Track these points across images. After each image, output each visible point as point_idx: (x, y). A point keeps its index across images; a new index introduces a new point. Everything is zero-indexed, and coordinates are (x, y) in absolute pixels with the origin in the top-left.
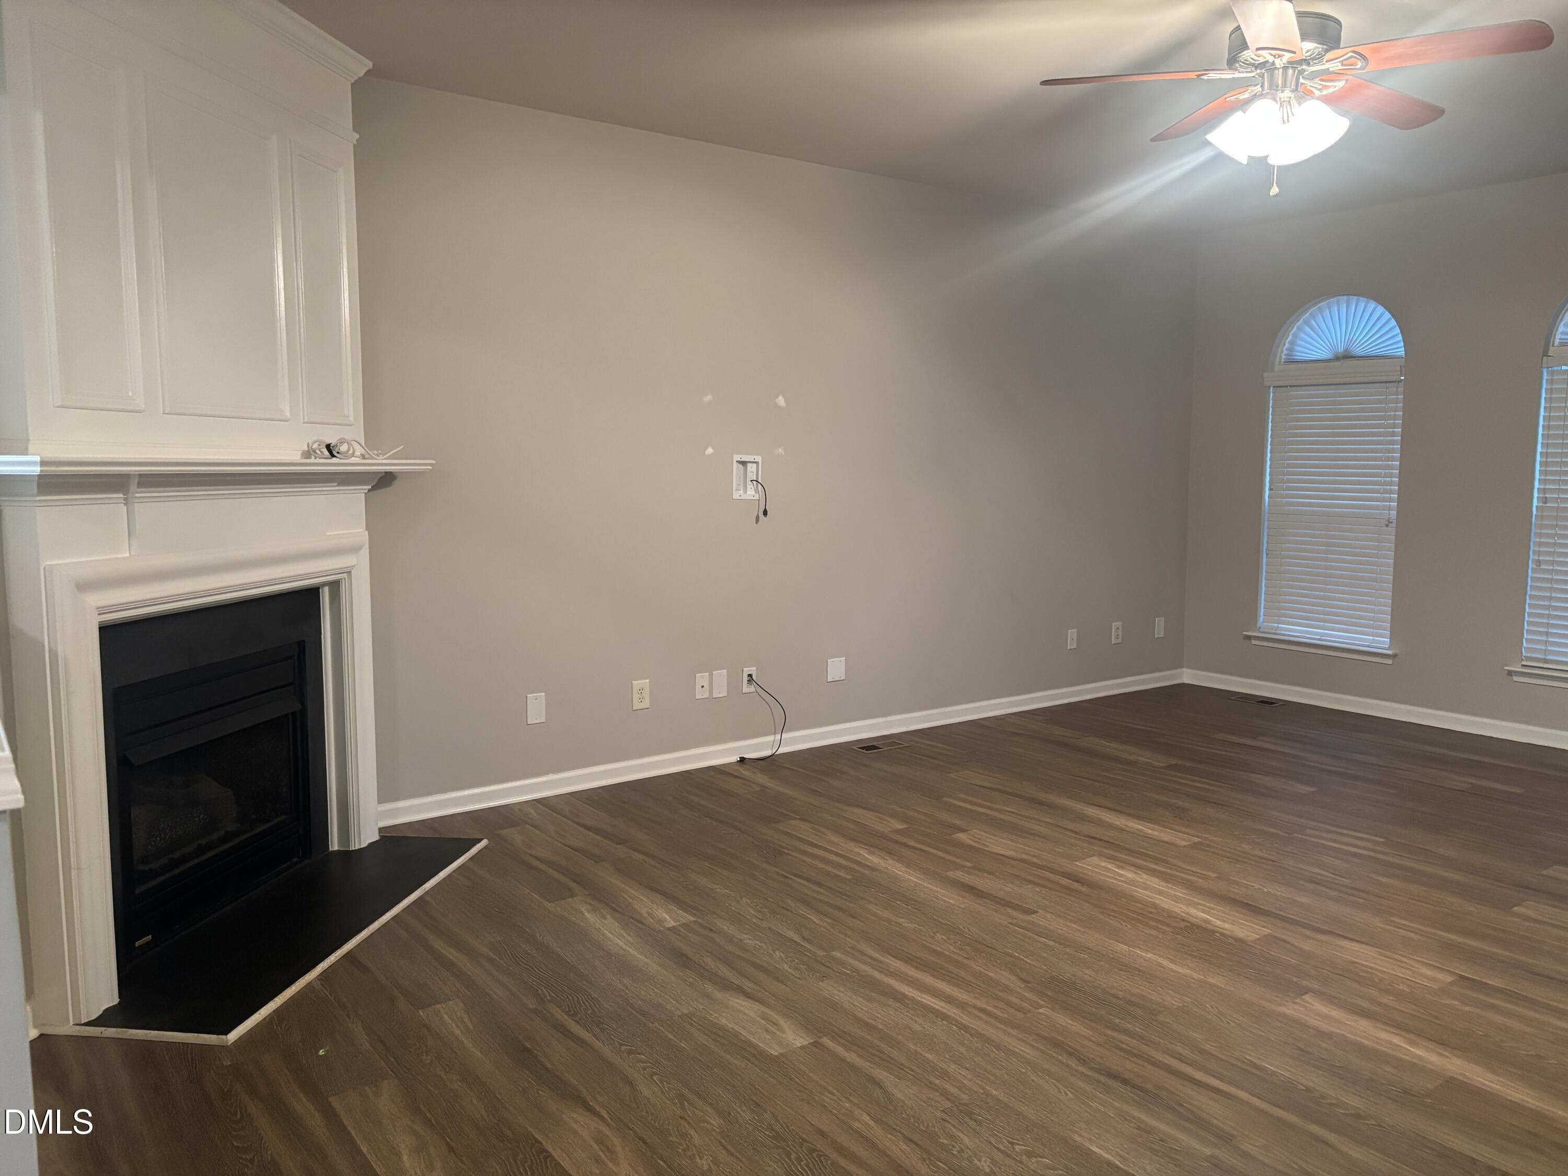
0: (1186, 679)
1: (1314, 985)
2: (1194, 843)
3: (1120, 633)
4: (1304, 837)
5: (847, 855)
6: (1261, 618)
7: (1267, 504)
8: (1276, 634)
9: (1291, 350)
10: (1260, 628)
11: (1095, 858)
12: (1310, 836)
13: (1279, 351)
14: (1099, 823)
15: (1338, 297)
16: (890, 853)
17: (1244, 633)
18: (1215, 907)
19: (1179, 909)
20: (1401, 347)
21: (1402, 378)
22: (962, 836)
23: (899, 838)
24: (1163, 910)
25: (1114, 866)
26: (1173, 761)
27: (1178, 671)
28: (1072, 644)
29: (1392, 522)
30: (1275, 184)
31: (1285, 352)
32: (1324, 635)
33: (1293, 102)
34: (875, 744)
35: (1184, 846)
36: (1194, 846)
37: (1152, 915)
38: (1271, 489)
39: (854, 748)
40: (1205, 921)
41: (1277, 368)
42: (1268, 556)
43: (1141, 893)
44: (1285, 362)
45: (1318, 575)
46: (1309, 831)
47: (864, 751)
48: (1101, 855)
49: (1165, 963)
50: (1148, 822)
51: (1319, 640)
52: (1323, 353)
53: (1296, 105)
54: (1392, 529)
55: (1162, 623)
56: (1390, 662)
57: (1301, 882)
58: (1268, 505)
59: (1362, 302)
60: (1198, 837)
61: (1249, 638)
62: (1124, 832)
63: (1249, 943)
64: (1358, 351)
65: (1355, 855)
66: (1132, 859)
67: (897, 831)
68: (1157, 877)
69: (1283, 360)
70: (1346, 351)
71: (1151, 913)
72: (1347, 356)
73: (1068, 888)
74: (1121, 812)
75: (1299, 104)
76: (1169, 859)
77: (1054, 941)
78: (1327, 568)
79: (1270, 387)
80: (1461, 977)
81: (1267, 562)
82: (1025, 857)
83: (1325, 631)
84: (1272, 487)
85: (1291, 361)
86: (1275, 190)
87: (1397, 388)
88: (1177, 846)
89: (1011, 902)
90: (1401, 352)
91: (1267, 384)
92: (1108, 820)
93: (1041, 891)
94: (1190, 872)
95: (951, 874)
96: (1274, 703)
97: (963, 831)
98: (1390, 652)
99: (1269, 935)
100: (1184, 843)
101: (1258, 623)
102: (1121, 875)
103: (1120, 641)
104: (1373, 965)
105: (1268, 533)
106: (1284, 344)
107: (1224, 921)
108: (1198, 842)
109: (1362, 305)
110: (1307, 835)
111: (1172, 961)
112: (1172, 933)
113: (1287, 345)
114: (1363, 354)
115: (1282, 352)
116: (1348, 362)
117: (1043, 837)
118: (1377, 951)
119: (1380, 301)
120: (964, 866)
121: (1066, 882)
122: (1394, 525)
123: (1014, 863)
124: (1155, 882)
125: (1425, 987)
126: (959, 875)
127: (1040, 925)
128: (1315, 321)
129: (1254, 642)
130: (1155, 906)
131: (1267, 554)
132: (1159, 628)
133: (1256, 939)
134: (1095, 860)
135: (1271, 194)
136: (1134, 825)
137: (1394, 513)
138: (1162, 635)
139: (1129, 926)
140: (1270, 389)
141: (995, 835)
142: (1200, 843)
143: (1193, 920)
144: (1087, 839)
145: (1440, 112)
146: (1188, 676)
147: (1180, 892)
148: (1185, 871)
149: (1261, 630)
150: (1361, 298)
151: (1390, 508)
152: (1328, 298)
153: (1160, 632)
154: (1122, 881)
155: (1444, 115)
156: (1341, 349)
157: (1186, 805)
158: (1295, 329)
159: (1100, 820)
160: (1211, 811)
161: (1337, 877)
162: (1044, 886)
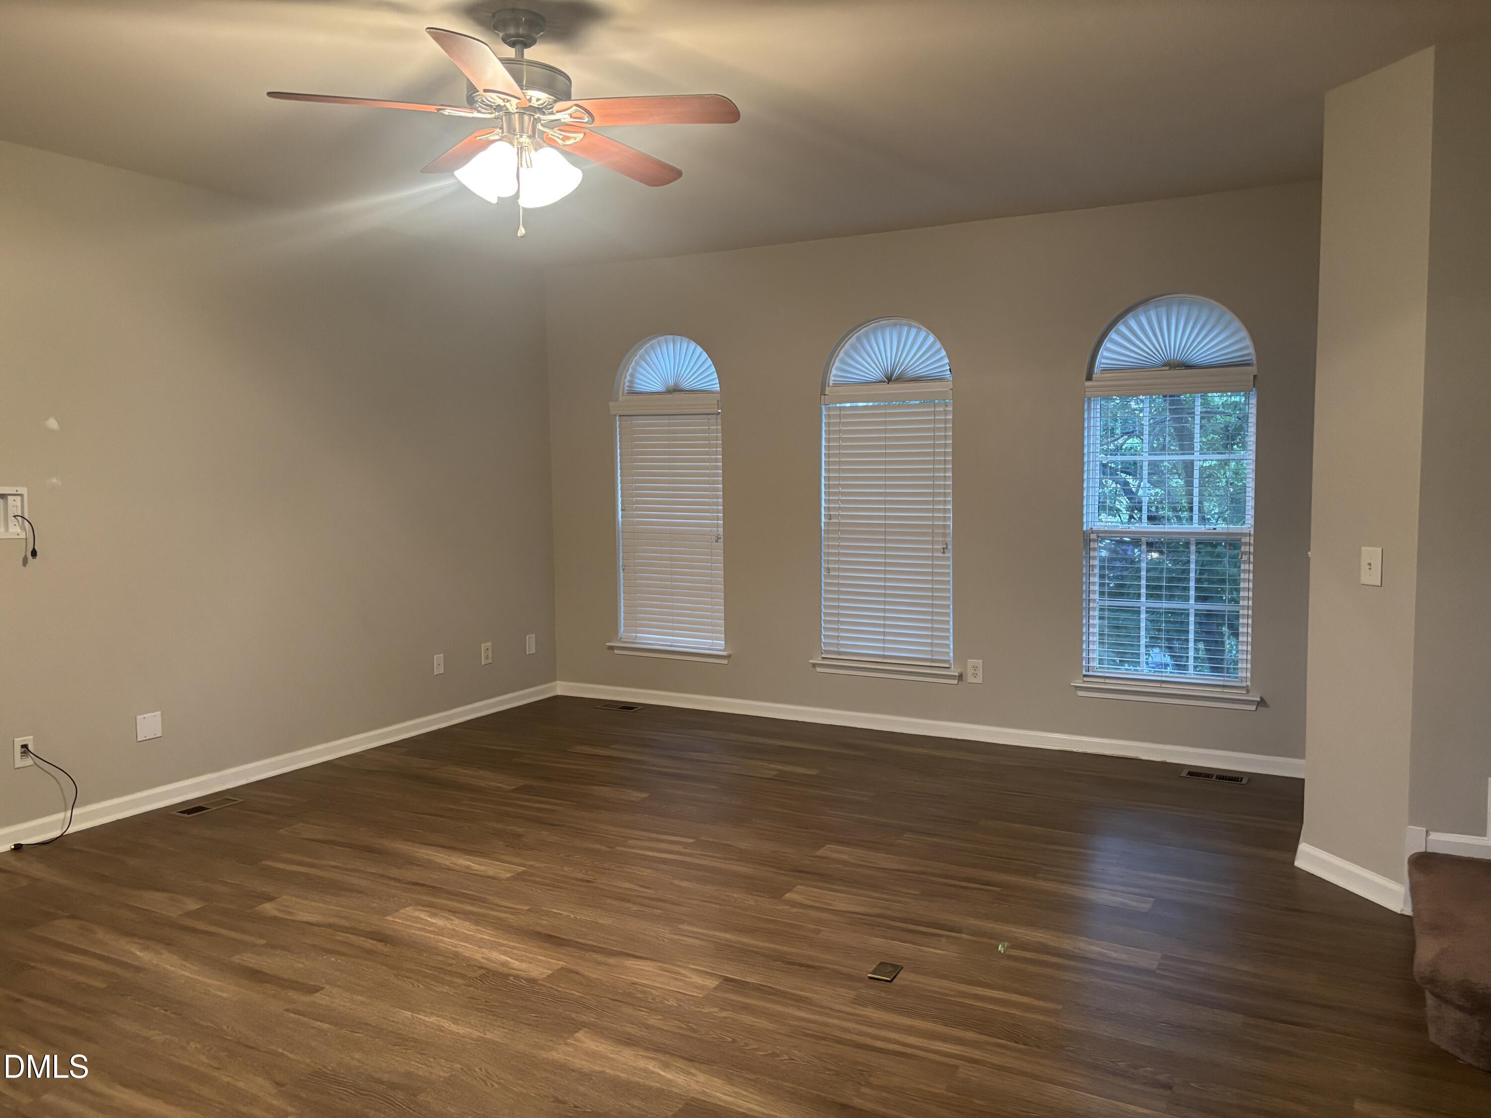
0: (559, 692)
1: (590, 1018)
2: (518, 874)
3: (490, 653)
4: (625, 849)
5: (114, 956)
6: (622, 629)
7: (620, 524)
8: (634, 643)
9: (631, 382)
10: (621, 638)
11: (410, 907)
12: (633, 847)
13: (622, 383)
14: (428, 865)
15: (666, 336)
16: (168, 944)
17: (607, 644)
18: (517, 945)
19: (478, 954)
20: (716, 384)
21: (720, 411)
22: (268, 908)
23: (188, 922)
24: (465, 958)
25: (428, 914)
26: (521, 782)
27: (553, 684)
28: (439, 669)
29: (720, 538)
30: (521, 226)
31: (627, 384)
32: (674, 641)
33: (531, 147)
34: (201, 804)
35: (508, 879)
36: (518, 877)
37: (449, 968)
38: (622, 510)
39: (174, 813)
40: (504, 964)
41: (621, 398)
42: (625, 571)
43: (447, 943)
44: (627, 393)
45: (665, 587)
46: (631, 842)
47: (186, 815)
48: (418, 903)
49: (447, 1024)
50: (478, 856)
51: (670, 646)
52: (656, 385)
53: (533, 151)
54: (721, 544)
55: (533, 640)
56: (725, 662)
57: (608, 901)
58: (622, 525)
59: (685, 340)
60: (523, 866)
61: (611, 648)
62: (451, 872)
63: (540, 982)
64: (686, 384)
65: (665, 861)
66: (449, 903)
67: (189, 914)
68: (469, 920)
69: (626, 391)
70: (675, 385)
71: (451, 965)
72: (675, 390)
73: (369, 952)
74: (454, 848)
75: (536, 150)
76: (488, 897)
77: (330, 1023)
78: (672, 580)
79: (616, 416)
80: (727, 979)
81: (624, 576)
82: (332, 920)
83: (675, 638)
84: (623, 508)
85: (633, 393)
86: (522, 231)
87: (717, 419)
88: (499, 879)
89: (297, 982)
90: (717, 387)
91: (612, 413)
92: (438, 860)
93: (337, 960)
94: (505, 909)
95: (236, 959)
96: (634, 708)
97: (270, 899)
98: (725, 653)
99: (562, 968)
100: (509, 875)
101: (619, 634)
102: (431, 924)
103: (490, 661)
104: (650, 983)
105: (623, 549)
106: (626, 377)
107: (522, 961)
108: (522, 872)
109: (685, 345)
110: (630, 847)
111: (455, 1021)
112: (465, 985)
113: (628, 378)
114: (688, 388)
115: (624, 384)
116: (677, 395)
117: (361, 892)
118: (658, 966)
119: (699, 343)
120: (255, 945)
121: (369, 944)
122: (721, 540)
123: (316, 929)
124: (465, 927)
125: (691, 998)
126: (250, 960)
127: (321, 1005)
128: (650, 358)
129: (616, 652)
130: (456, 955)
131: (623, 570)
132: (531, 644)
133: (549, 976)
134: (409, 910)
135: (519, 235)
136: (462, 861)
137: (721, 530)
138: (533, 651)
139: (421, 986)
140: (616, 419)
141: (306, 899)
142: (523, 873)
143: (491, 966)
144: (408, 886)
145: (678, 174)
146: (561, 688)
147: (486, 935)
148: (501, 908)
149: (622, 640)
150: (684, 338)
151: (718, 526)
152: (657, 337)
153: (531, 647)
154: (430, 932)
155: (682, 177)
156: (671, 383)
157: (520, 830)
158: (633, 363)
159: (430, 861)
160: (545, 834)
161: (644, 890)
162: (342, 954)
